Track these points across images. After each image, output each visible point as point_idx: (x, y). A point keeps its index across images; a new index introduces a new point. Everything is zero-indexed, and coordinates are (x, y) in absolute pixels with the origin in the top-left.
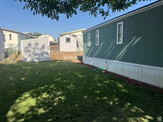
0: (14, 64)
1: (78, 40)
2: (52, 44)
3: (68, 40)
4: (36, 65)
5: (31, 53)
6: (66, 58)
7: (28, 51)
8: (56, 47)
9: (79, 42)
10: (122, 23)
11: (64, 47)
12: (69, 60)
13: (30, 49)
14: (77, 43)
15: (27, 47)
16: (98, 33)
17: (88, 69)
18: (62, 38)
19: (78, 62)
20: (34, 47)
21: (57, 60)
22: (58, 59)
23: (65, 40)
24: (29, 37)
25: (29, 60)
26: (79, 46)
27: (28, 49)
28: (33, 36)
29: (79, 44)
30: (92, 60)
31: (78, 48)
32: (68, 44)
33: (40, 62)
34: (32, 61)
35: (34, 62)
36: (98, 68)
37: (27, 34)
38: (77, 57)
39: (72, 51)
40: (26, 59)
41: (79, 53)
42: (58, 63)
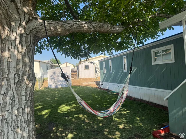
0: (43, 90)
1: (97, 66)
2: (73, 71)
3: (87, 67)
4: (61, 90)
5: (56, 80)
6: (85, 84)
7: (53, 78)
8: (76, 74)
9: (97, 68)
10: (126, 56)
11: (84, 73)
12: (88, 86)
13: (55, 76)
14: (95, 69)
15: (52, 75)
16: (111, 62)
17: (104, 92)
18: (81, 65)
19: (96, 87)
20: (58, 75)
21: (77, 86)
22: (79, 84)
23: (84, 67)
24: (49, 64)
25: (53, 86)
26: (98, 72)
27: (53, 77)
28: (52, 63)
29: (97, 70)
30: (108, 84)
31: (97, 74)
32: (87, 70)
33: (63, 88)
34: (56, 87)
35: (58, 88)
36: (113, 91)
37: (47, 62)
38: (95, 82)
39: (90, 77)
40: (51, 85)
41: (97, 78)
42: (78, 88)
